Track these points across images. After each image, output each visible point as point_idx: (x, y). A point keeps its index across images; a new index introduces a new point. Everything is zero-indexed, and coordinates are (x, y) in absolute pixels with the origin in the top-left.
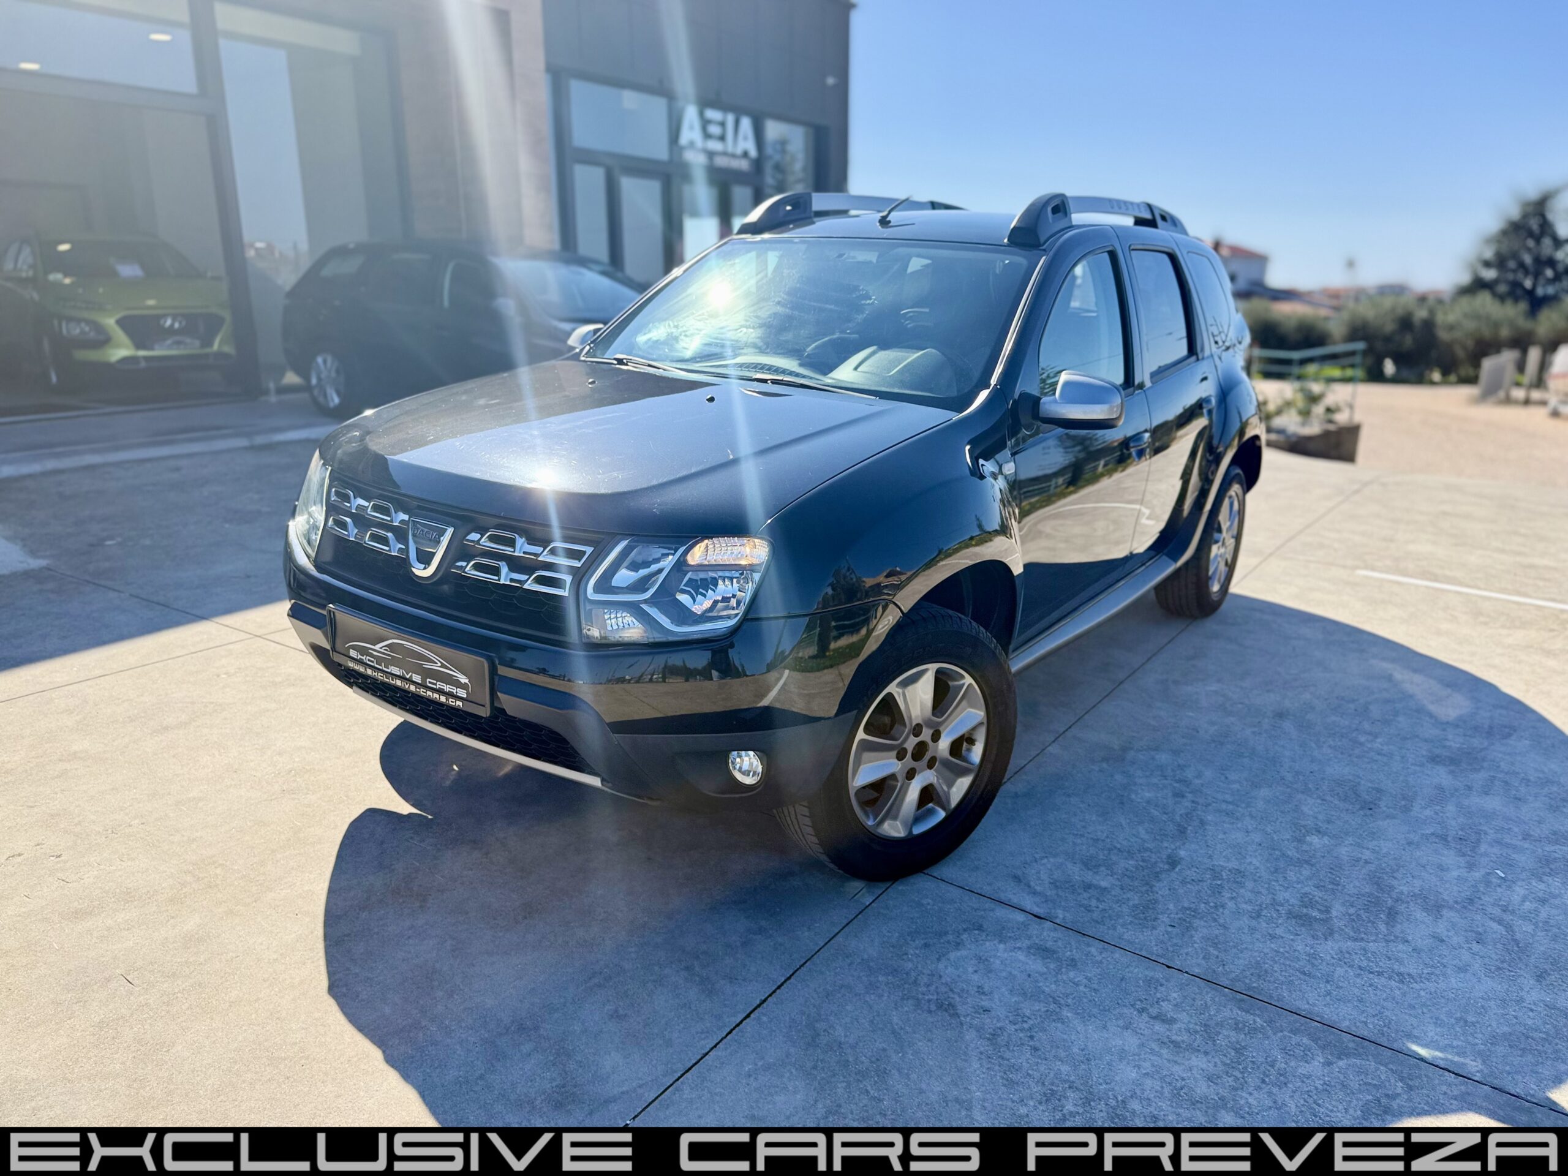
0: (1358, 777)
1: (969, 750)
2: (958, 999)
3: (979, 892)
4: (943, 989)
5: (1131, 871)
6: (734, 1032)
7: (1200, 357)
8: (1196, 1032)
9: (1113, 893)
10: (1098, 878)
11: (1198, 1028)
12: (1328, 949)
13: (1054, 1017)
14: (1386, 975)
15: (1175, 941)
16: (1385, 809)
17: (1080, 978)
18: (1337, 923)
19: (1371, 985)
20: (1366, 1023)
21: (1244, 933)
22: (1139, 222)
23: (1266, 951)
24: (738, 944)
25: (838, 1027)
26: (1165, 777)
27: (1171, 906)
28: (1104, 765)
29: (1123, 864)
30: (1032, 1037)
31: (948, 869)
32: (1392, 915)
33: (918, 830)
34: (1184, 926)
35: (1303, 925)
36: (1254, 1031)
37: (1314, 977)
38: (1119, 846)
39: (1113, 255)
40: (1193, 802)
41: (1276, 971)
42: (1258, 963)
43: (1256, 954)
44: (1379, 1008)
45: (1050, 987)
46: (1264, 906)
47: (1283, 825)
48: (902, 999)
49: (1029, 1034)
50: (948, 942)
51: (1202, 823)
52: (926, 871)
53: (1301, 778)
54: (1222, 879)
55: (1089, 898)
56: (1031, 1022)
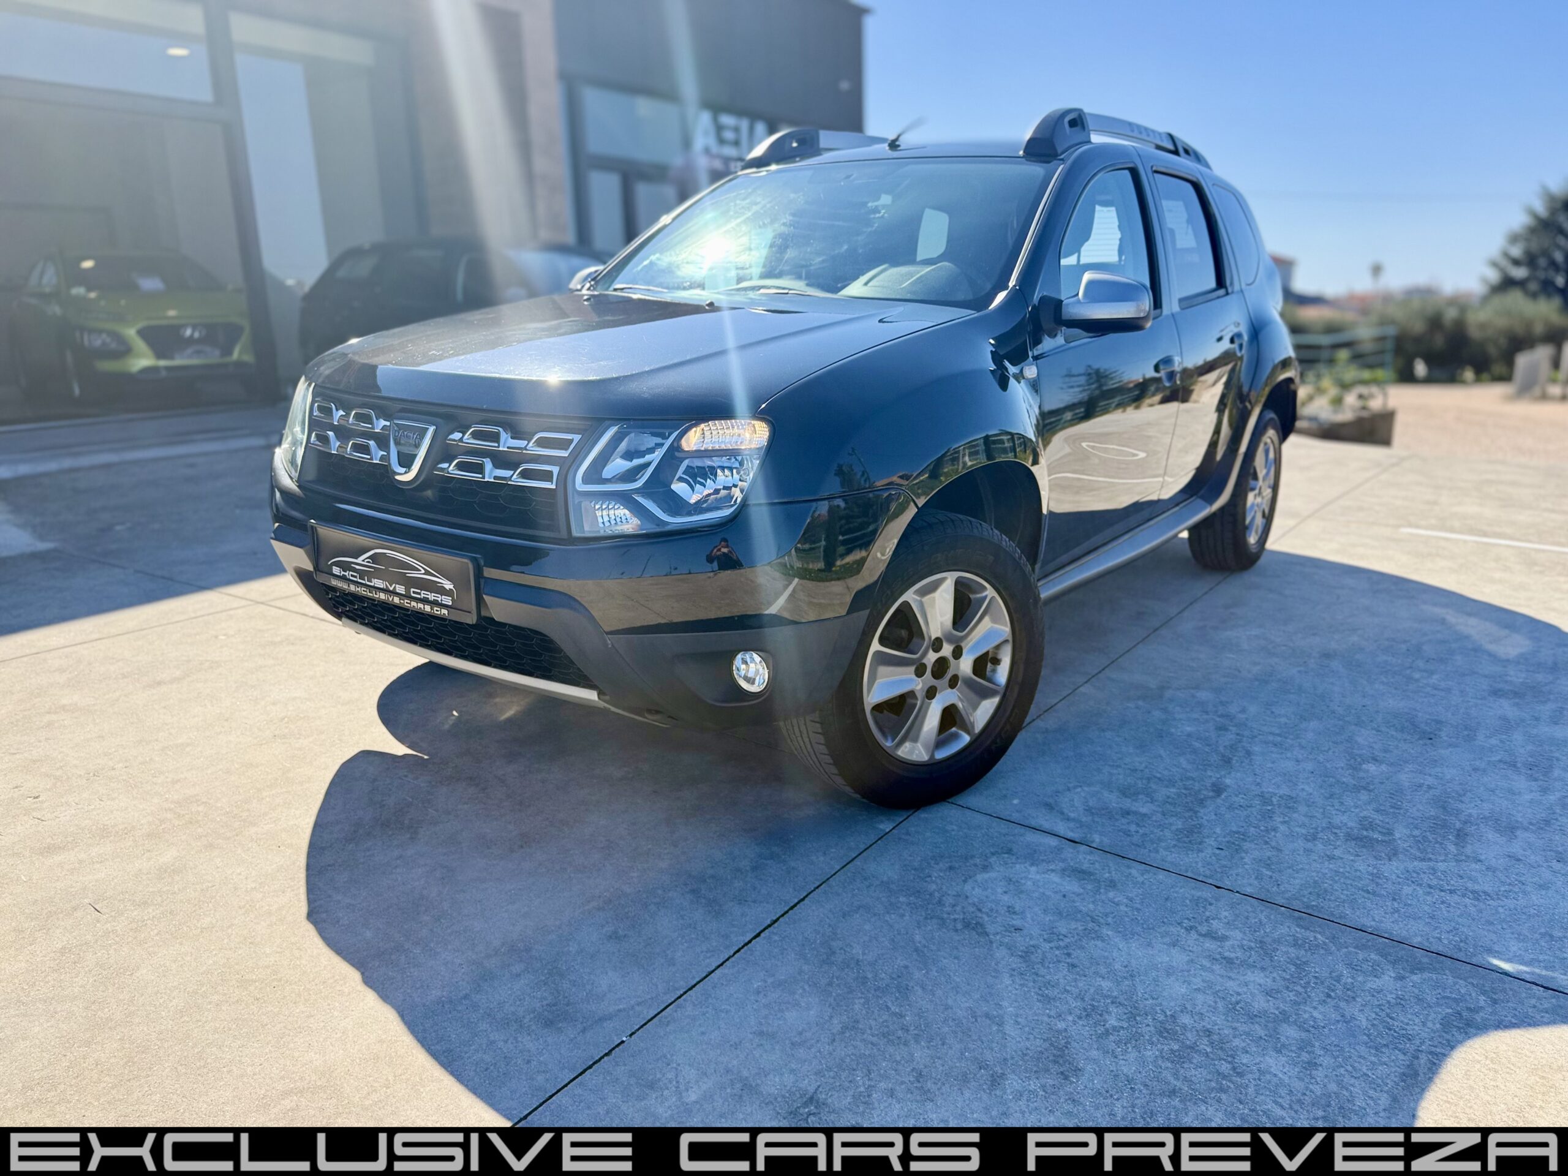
0: (1415, 710)
1: (994, 671)
2: (986, 919)
3: (1008, 818)
4: (972, 909)
5: (1173, 798)
6: (742, 951)
7: (1230, 290)
8: (1251, 948)
9: (1154, 818)
10: (1137, 804)
11: (1253, 945)
12: (1393, 869)
13: (1093, 935)
14: (1459, 893)
15: (1223, 863)
16: (1445, 738)
17: (1120, 898)
19: (1443, 902)
20: (1440, 939)
22: (1161, 149)
24: (748, 868)
25: (855, 945)
26: (1207, 713)
27: (1218, 830)
28: (1140, 703)
29: (1162, 792)
30: (1069, 955)
32: (1461, 836)
33: (941, 755)
36: (1313, 948)
37: (1379, 895)
38: (1158, 775)
39: (1134, 173)
40: (1238, 734)
41: (1337, 890)
42: (1315, 882)
43: (1314, 874)
44: (1453, 924)
45: (1087, 907)
48: (926, 918)
50: (975, 865)
51: (1249, 753)
52: (950, 800)
53: (1353, 711)
54: (1272, 804)
55: (1128, 823)
56: (1067, 940)
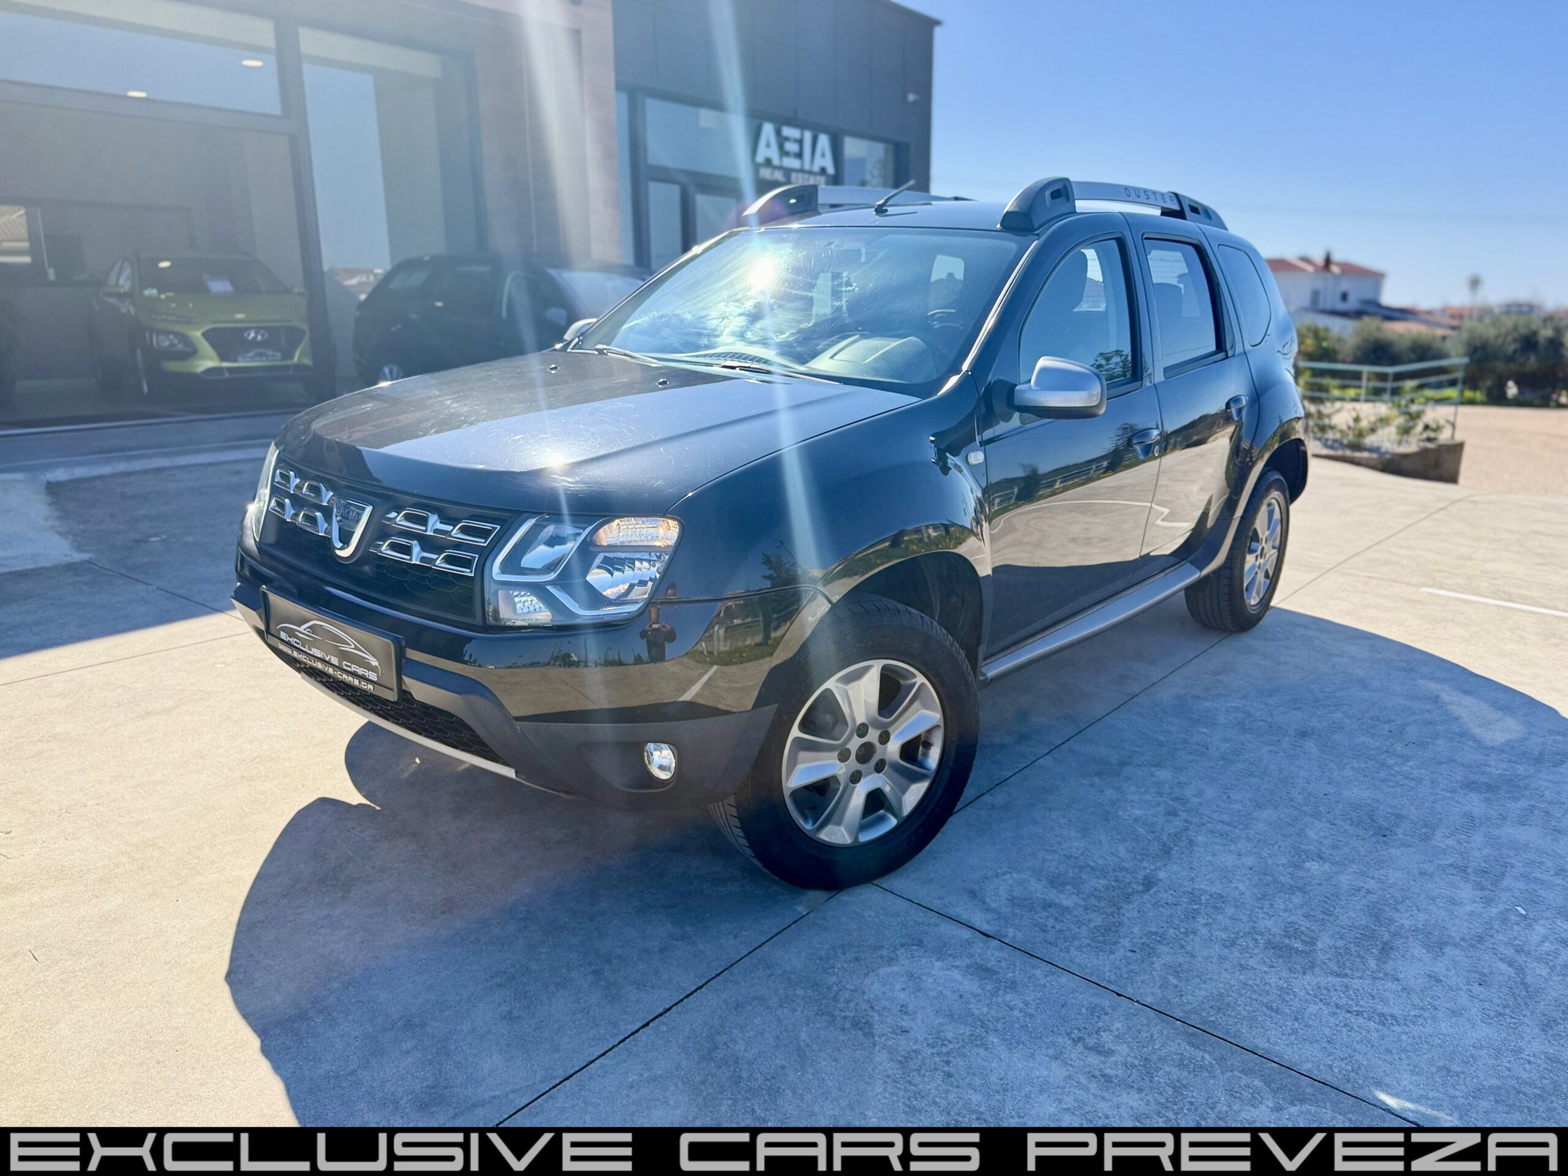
0: (1378, 801)
1: (926, 755)
2: (877, 1018)
3: (927, 905)
4: (864, 1006)
6: (627, 1040)
7: (1230, 354)
9: (1075, 913)
10: (1062, 896)
11: (1136, 1062)
12: (1304, 983)
13: (978, 1043)
14: (1365, 1015)
15: (1132, 967)
16: (1400, 836)
17: (1018, 1003)
18: (1321, 956)
19: (1345, 1025)
20: (1331, 1067)
21: (1212, 962)
22: (1166, 213)
23: (1233, 982)
24: (656, 949)
25: (739, 1041)
26: (1161, 795)
27: (1136, 930)
29: (1094, 883)
30: (948, 1063)
31: (897, 883)
32: (1386, 949)
33: (864, 838)
34: (1147, 951)
35: (1280, 957)
37: (1281, 1014)
38: (1092, 864)
39: (1121, 243)
40: (1186, 821)
41: (1239, 1005)
42: (1221, 995)
43: (1221, 985)
44: (1349, 1051)
45: (980, 1009)
46: (1241, 934)
47: (1282, 849)
48: (817, 1014)
49: (946, 1059)
51: (1191, 843)
52: (875, 882)
53: (1312, 800)
54: (1200, 904)
55: (1047, 917)
56: (951, 1046)
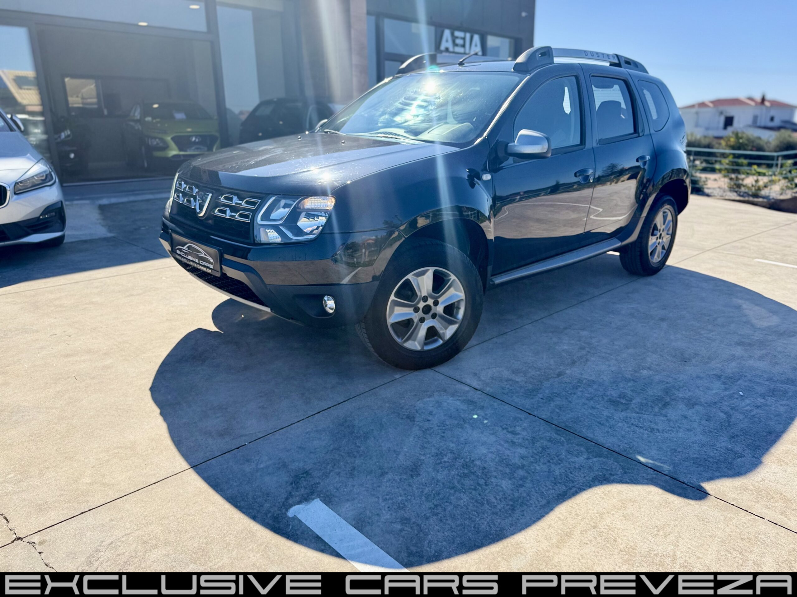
0: (689, 348)
1: (456, 312)
2: (418, 415)
3: (453, 378)
4: (414, 411)
5: (535, 376)
7: (641, 135)
8: (527, 439)
9: (520, 383)
10: (516, 377)
13: (460, 426)
14: (644, 428)
16: (694, 362)
18: (633, 406)
19: (633, 431)
20: (620, 446)
21: (578, 405)
22: (612, 64)
23: (586, 413)
26: (580, 341)
27: (547, 391)
28: (550, 334)
29: (534, 373)
31: (444, 369)
32: (666, 405)
33: (427, 348)
34: (549, 399)
35: (613, 405)
36: (556, 442)
37: (605, 426)
38: (536, 366)
39: (577, 78)
40: (588, 352)
41: (585, 421)
42: (578, 417)
43: (580, 414)
44: (631, 441)
46: (597, 396)
47: (631, 364)
49: (443, 431)
50: (427, 395)
51: (587, 360)
52: (432, 368)
53: (656, 346)
54: (582, 383)
